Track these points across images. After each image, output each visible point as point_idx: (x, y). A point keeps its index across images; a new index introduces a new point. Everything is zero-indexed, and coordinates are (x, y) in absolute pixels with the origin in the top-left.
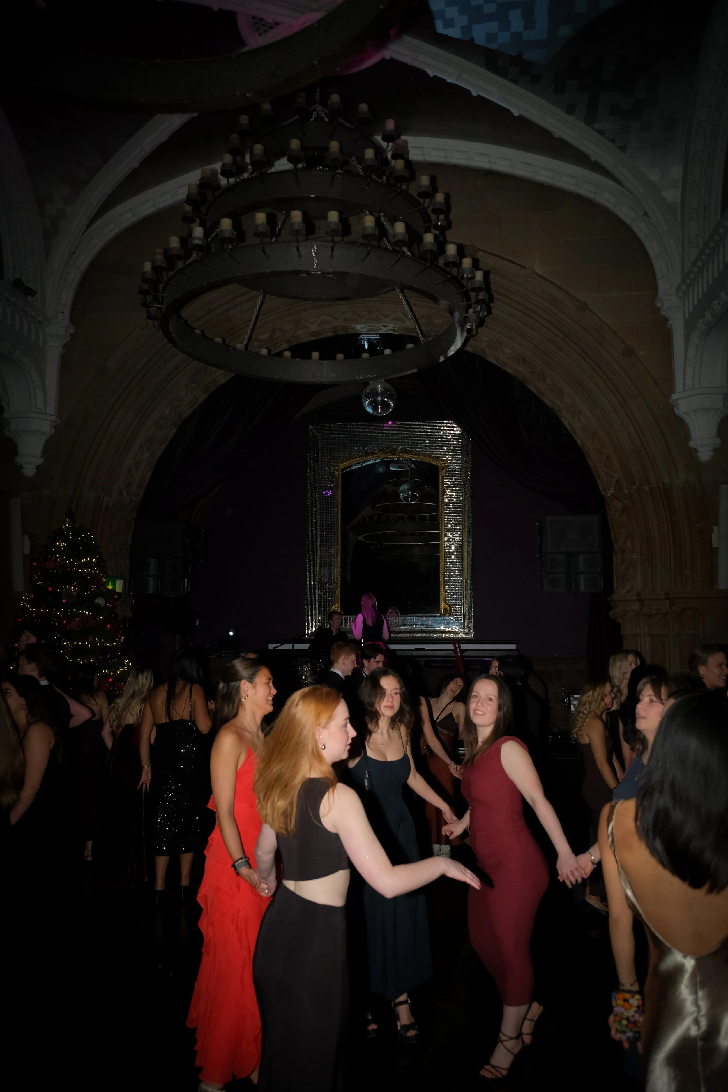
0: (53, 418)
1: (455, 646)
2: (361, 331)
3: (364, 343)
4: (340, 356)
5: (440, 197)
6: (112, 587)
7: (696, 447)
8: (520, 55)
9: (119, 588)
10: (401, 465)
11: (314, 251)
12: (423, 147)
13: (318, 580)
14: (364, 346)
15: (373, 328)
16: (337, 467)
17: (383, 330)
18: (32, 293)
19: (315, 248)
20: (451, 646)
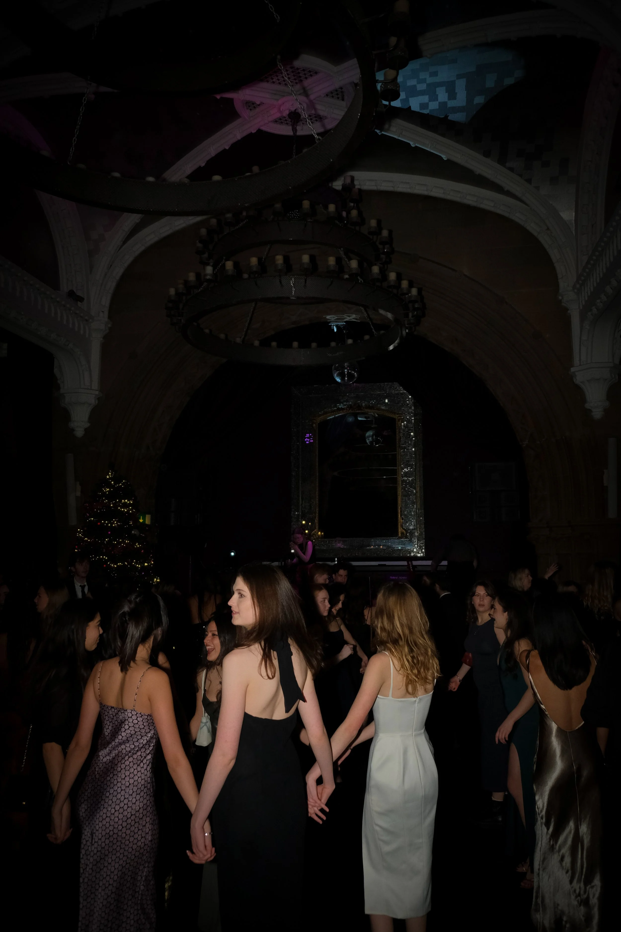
0: (97, 393)
1: (408, 563)
2: (330, 320)
3: (334, 328)
4: (314, 345)
5: (385, 233)
6: (143, 520)
7: (590, 408)
8: (446, 117)
9: (148, 521)
10: (366, 415)
11: (292, 282)
12: (376, 180)
13: (300, 510)
14: (334, 330)
15: (340, 317)
16: (314, 421)
17: (348, 319)
18: (81, 299)
19: (293, 280)
20: (405, 563)
